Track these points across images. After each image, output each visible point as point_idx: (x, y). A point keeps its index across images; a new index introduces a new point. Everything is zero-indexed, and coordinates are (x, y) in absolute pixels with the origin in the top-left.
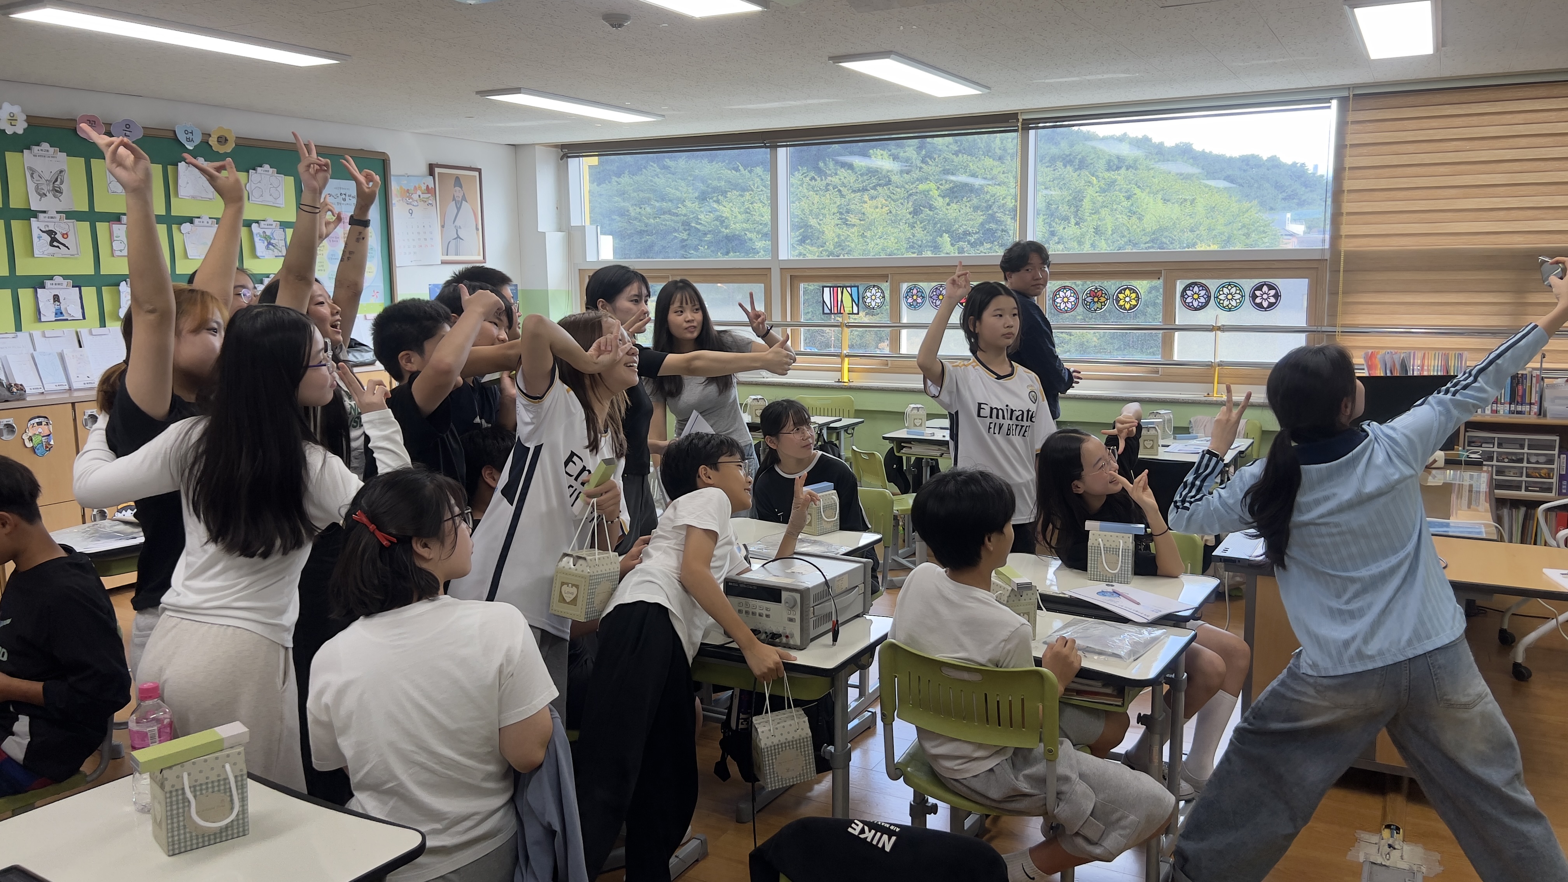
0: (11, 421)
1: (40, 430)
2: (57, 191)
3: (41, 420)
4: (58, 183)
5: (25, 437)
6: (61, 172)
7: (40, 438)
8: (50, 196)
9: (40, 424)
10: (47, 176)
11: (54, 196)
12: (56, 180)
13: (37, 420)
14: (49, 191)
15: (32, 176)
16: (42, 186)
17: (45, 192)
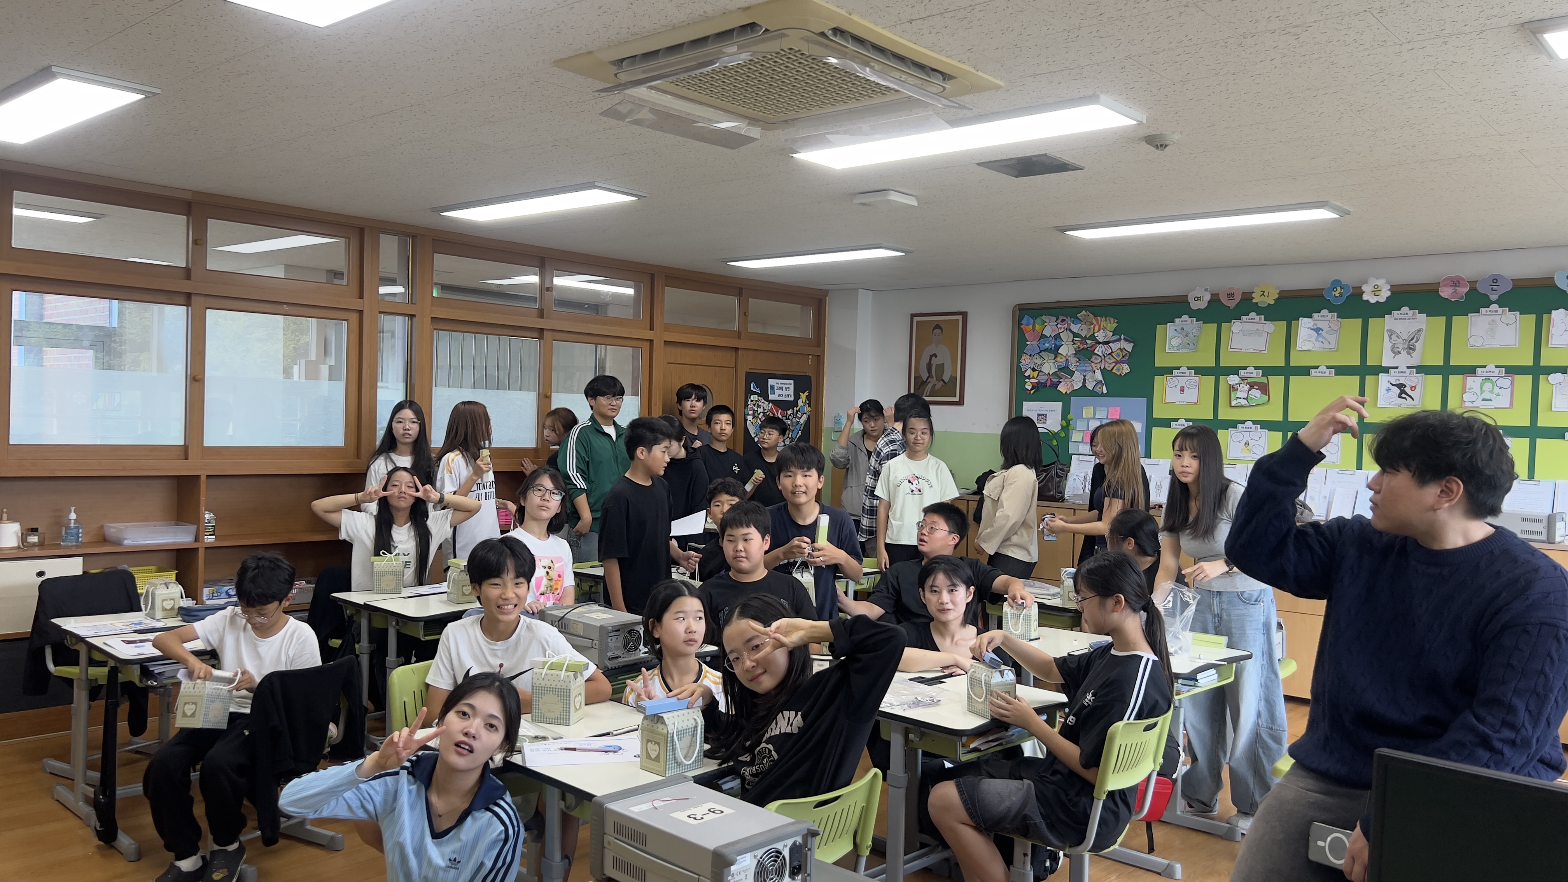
4: (1413, 341)
10: (1405, 336)
14: (1404, 349)
15: (1390, 337)
16: (1398, 345)
17: (1400, 350)
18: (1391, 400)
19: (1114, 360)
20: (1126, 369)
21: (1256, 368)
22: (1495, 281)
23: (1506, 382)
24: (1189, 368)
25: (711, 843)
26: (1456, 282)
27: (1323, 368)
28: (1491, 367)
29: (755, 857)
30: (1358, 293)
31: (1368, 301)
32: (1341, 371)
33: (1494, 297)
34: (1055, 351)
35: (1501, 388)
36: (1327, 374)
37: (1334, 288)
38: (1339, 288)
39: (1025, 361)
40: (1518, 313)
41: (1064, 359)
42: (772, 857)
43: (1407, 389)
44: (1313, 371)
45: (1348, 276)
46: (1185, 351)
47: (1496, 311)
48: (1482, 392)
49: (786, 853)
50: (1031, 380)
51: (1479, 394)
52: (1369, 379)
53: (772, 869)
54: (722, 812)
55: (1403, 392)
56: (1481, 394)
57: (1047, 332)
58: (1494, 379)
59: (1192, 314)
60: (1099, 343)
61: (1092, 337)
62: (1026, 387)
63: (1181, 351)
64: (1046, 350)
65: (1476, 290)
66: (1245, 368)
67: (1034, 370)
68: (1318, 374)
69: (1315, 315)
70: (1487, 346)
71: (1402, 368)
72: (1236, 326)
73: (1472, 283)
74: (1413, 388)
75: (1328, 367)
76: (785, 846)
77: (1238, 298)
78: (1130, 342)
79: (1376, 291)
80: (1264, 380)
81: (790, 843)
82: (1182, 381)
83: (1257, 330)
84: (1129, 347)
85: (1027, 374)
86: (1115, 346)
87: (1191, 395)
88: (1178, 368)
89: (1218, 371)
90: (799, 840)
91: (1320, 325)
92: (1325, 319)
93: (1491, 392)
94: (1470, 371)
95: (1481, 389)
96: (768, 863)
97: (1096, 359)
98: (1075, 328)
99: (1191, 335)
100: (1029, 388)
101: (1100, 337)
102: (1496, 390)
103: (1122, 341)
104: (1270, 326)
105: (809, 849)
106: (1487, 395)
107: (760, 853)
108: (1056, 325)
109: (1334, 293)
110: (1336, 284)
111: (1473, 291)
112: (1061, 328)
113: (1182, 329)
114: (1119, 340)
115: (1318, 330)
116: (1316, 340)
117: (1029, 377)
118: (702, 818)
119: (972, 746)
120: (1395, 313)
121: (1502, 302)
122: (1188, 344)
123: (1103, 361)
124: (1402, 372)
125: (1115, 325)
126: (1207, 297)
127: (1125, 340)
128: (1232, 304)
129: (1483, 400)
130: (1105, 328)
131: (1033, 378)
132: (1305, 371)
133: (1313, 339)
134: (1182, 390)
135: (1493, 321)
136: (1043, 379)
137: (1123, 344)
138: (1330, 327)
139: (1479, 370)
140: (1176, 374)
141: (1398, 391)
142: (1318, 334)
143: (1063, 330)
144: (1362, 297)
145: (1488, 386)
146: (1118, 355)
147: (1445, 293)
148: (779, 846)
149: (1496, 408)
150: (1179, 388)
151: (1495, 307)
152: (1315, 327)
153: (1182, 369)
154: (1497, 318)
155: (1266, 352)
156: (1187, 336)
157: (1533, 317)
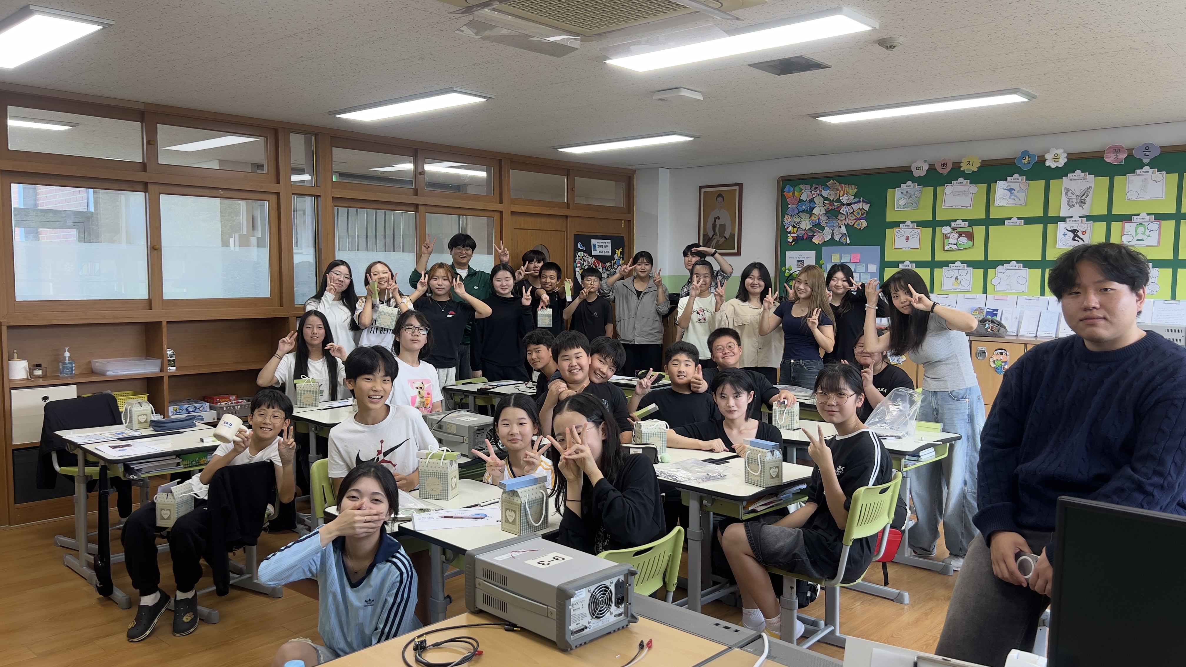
0: (984, 349)
1: (1001, 358)
2: (1082, 202)
3: (1003, 351)
4: (1084, 197)
5: (991, 360)
6: (1089, 188)
7: (1000, 363)
8: (1077, 206)
9: (1002, 354)
10: (1078, 193)
11: (1080, 206)
12: (1083, 195)
13: (1000, 351)
14: (1077, 203)
15: (1066, 194)
16: (1073, 200)
17: (1074, 204)
18: (1067, 242)
19: (855, 218)
20: (864, 224)
21: (964, 221)
22: (1147, 148)
23: (1155, 226)
24: (912, 222)
25: (556, 582)
26: (1117, 150)
27: (1015, 219)
28: (1143, 215)
29: (589, 591)
30: (1042, 160)
31: (1049, 166)
32: (1029, 221)
33: (1146, 161)
34: (810, 212)
35: (1151, 231)
36: (1018, 224)
37: (1023, 158)
38: (1027, 157)
39: (787, 220)
40: (1165, 172)
41: (817, 218)
42: (602, 591)
43: (1079, 234)
44: (1007, 222)
45: (1034, 147)
46: (909, 209)
47: (1148, 172)
48: (1137, 234)
49: (612, 588)
50: (792, 235)
51: (1134, 236)
52: (1050, 226)
53: (602, 600)
54: (564, 559)
55: (1076, 236)
56: (1136, 236)
57: (804, 197)
58: (1146, 224)
59: (915, 180)
60: (844, 205)
61: (838, 200)
62: (788, 240)
63: (906, 209)
64: (803, 211)
65: (1133, 155)
66: (955, 221)
67: (794, 227)
68: (1011, 224)
69: (1009, 179)
70: (1140, 199)
71: (1076, 217)
72: (948, 189)
73: (1130, 150)
74: (1084, 233)
75: (1019, 218)
76: (611, 583)
77: (950, 167)
78: (868, 203)
79: (1056, 158)
80: (970, 229)
81: (615, 580)
82: (907, 232)
83: (964, 191)
84: (866, 207)
85: (788, 230)
86: (856, 207)
87: (914, 243)
88: (904, 222)
89: (934, 224)
90: (622, 578)
91: (1013, 186)
92: (1016, 181)
93: (1144, 234)
94: (1128, 218)
95: (1136, 231)
96: (599, 596)
97: (841, 217)
98: (825, 193)
99: (913, 197)
100: (791, 241)
101: (844, 200)
102: (1147, 232)
103: (861, 202)
104: (974, 188)
105: (630, 585)
106: (1140, 237)
107: (593, 588)
108: (811, 192)
109: (1023, 161)
110: (1025, 153)
111: (1130, 156)
112: (814, 194)
113: (907, 192)
114: (859, 202)
115: (1011, 190)
116: (1010, 198)
117: (790, 233)
118: (549, 564)
119: (751, 508)
120: (1070, 175)
121: (1152, 164)
122: (912, 203)
123: (847, 218)
124: (1075, 221)
125: (856, 190)
126: (926, 167)
127: (863, 201)
128: (945, 172)
129: (1137, 240)
130: (848, 193)
131: (794, 233)
132: (1001, 222)
133: (1007, 197)
134: (907, 239)
135: (1146, 179)
136: (801, 234)
137: (862, 205)
138: (1020, 188)
139: (1134, 218)
140: (902, 227)
141: (1072, 235)
142: (1011, 193)
143: (816, 195)
144: (1045, 164)
145: (1141, 229)
146: (858, 213)
147: (1110, 159)
148: (607, 583)
149: (1147, 246)
150: (904, 238)
151: (1147, 168)
152: (1009, 188)
153: (907, 223)
154: (1149, 177)
155: (971, 208)
156: (910, 197)
157: (1176, 176)
